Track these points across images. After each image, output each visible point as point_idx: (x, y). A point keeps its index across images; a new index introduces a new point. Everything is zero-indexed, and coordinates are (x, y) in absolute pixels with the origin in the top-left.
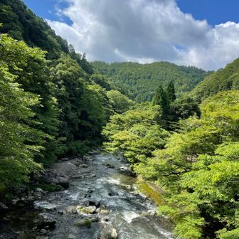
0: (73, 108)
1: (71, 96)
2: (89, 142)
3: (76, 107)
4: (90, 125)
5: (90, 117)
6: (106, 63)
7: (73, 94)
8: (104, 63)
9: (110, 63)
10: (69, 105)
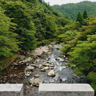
0: (43, 26)
1: (41, 21)
2: (51, 40)
3: (44, 26)
4: (51, 33)
5: (51, 29)
6: (59, 5)
7: (42, 21)
8: (58, 5)
9: (60, 5)
10: (41, 25)
